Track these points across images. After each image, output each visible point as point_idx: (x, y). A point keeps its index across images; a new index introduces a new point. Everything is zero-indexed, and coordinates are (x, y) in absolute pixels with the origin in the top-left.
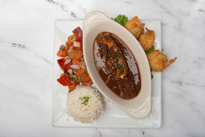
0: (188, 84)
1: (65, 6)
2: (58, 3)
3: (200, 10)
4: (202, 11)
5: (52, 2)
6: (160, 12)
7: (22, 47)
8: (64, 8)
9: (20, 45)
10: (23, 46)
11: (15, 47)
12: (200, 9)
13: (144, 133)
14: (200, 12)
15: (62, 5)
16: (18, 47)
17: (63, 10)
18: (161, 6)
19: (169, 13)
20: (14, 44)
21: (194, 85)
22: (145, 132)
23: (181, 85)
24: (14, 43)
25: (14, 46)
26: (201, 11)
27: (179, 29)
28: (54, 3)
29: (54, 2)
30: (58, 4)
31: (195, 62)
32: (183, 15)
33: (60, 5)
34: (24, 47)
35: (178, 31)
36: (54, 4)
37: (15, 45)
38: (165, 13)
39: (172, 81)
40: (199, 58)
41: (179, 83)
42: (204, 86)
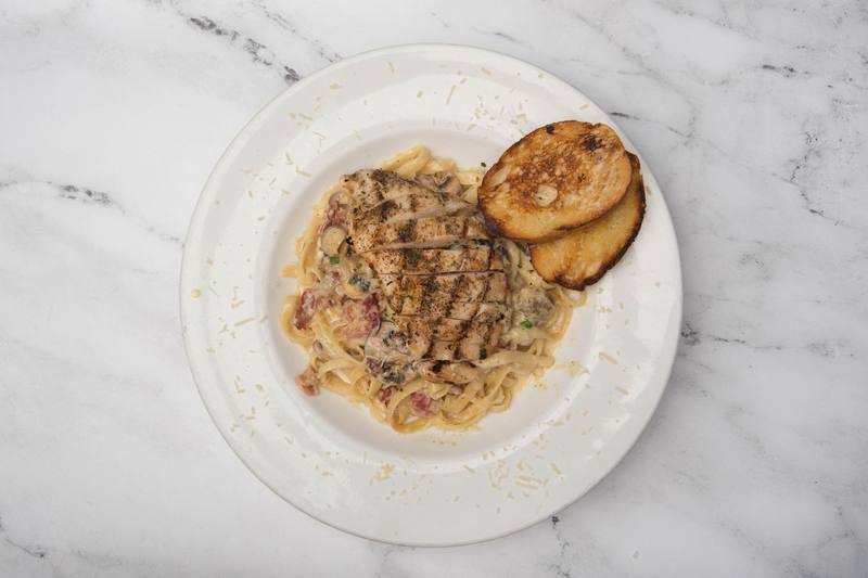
1: (264, 47)
2: (235, 35)
3: (765, 67)
4: (772, 68)
5: (214, 30)
7: (100, 197)
8: (261, 53)
9: (90, 194)
10: (103, 195)
11: (73, 198)
12: (765, 63)
13: (555, 520)
14: (767, 73)
15: (250, 40)
16: (85, 201)
17: (256, 59)
18: (625, 49)
20: (69, 188)
21: (743, 342)
22: (560, 518)
24: (69, 184)
25: (67, 194)
26: (772, 71)
27: (689, 136)
28: (219, 32)
29: (220, 28)
30: (234, 38)
31: (746, 259)
33: (242, 41)
34: (105, 199)
36: (221, 37)
37: (72, 194)
40: (760, 243)
41: (687, 335)
42: (778, 348)
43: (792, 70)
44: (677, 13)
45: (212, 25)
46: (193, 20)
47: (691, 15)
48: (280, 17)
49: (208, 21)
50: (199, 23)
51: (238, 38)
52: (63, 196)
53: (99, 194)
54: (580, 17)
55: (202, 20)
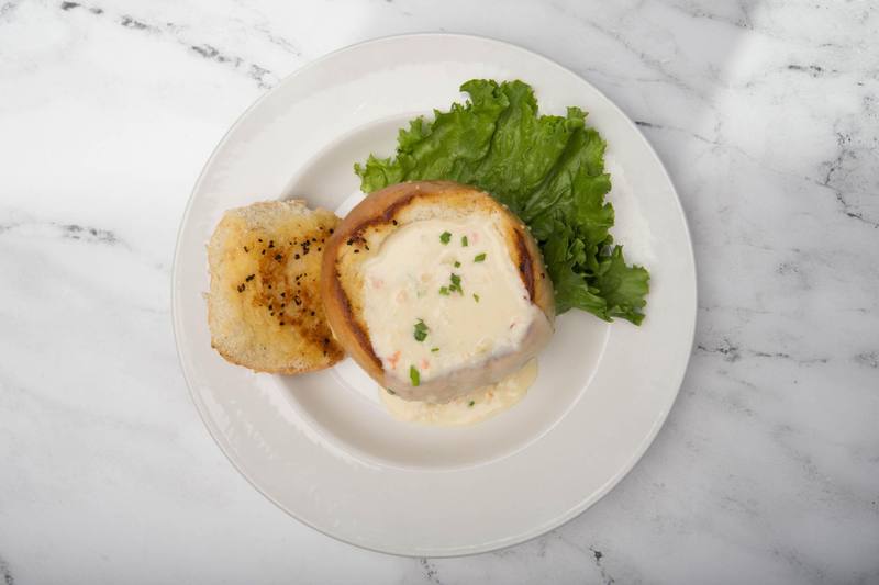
0: (761, 354)
1: (268, 72)
2: (238, 61)
3: (791, 67)
4: (799, 68)
5: (216, 57)
7: (105, 236)
8: (266, 78)
9: (94, 233)
10: (108, 233)
11: (77, 238)
12: (790, 64)
13: (598, 555)
14: (793, 73)
15: (254, 66)
16: (89, 240)
17: (261, 84)
18: (642, 56)
19: (673, 79)
20: (73, 228)
21: (787, 356)
22: (603, 553)
23: (735, 358)
24: (72, 224)
25: (72, 234)
26: (798, 71)
27: (715, 143)
28: (222, 59)
29: (223, 55)
30: (237, 65)
31: (783, 268)
32: (728, 87)
33: (246, 67)
34: (110, 238)
35: (713, 150)
36: (222, 65)
37: (76, 233)
38: (658, 81)
39: (700, 347)
40: (797, 251)
41: (726, 352)
42: (825, 361)
43: (819, 69)
44: (695, 15)
45: (214, 53)
46: (194, 48)
47: (710, 17)
48: (284, 41)
49: (209, 48)
50: (201, 51)
51: (241, 64)
52: (67, 236)
53: (105, 232)
54: (594, 25)
55: (204, 48)
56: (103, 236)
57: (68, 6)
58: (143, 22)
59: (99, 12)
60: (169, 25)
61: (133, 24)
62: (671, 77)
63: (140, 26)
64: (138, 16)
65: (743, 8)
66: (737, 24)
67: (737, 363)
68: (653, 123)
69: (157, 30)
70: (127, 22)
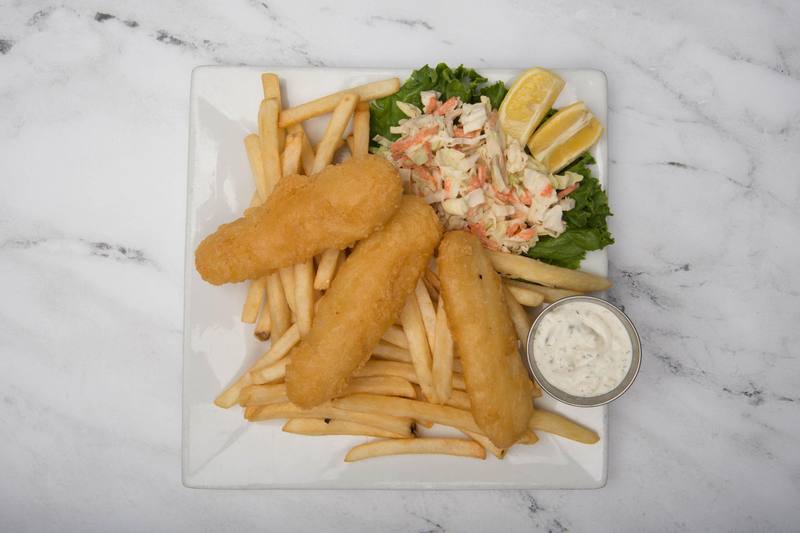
0: (785, 399)
6: (677, 120)
19: (710, 122)
23: (760, 400)
32: (763, 132)
35: (746, 194)
38: (695, 122)
39: (725, 389)
56: (133, 255)
57: (102, 17)
58: (178, 38)
59: (134, 25)
60: (205, 42)
61: (168, 40)
62: (707, 118)
63: (176, 41)
64: (174, 30)
65: (781, 53)
66: (775, 69)
67: (760, 407)
68: (688, 163)
69: (194, 47)
70: (162, 37)
